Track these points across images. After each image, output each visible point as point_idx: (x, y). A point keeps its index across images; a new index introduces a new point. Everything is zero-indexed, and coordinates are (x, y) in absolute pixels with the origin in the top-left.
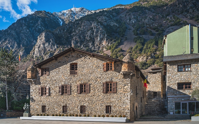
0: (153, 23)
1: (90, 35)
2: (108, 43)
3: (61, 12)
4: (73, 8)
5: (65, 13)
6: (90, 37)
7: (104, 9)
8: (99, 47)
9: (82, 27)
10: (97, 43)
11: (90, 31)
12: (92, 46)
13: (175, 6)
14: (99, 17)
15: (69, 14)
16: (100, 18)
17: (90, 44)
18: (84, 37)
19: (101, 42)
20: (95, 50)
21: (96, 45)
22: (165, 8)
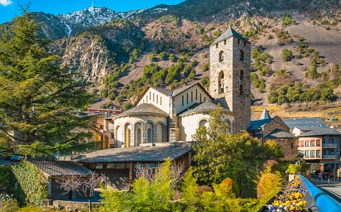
0: (186, 41)
1: (86, 60)
2: (108, 73)
3: (70, 14)
4: (91, 8)
5: (77, 15)
6: (87, 63)
7: (139, 10)
8: (97, 78)
9: (78, 47)
10: (94, 71)
11: (87, 53)
12: (88, 76)
13: (226, 15)
14: (108, 31)
15: (83, 18)
16: (109, 33)
17: (86, 73)
18: (78, 62)
19: (99, 70)
20: (92, 81)
21: (93, 74)
22: (214, 17)
